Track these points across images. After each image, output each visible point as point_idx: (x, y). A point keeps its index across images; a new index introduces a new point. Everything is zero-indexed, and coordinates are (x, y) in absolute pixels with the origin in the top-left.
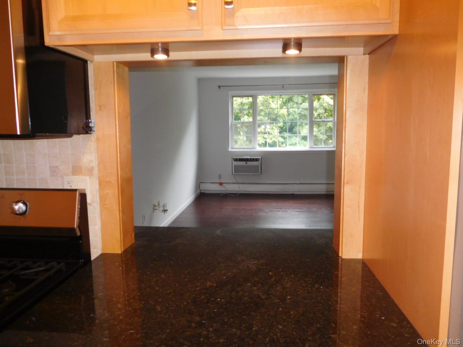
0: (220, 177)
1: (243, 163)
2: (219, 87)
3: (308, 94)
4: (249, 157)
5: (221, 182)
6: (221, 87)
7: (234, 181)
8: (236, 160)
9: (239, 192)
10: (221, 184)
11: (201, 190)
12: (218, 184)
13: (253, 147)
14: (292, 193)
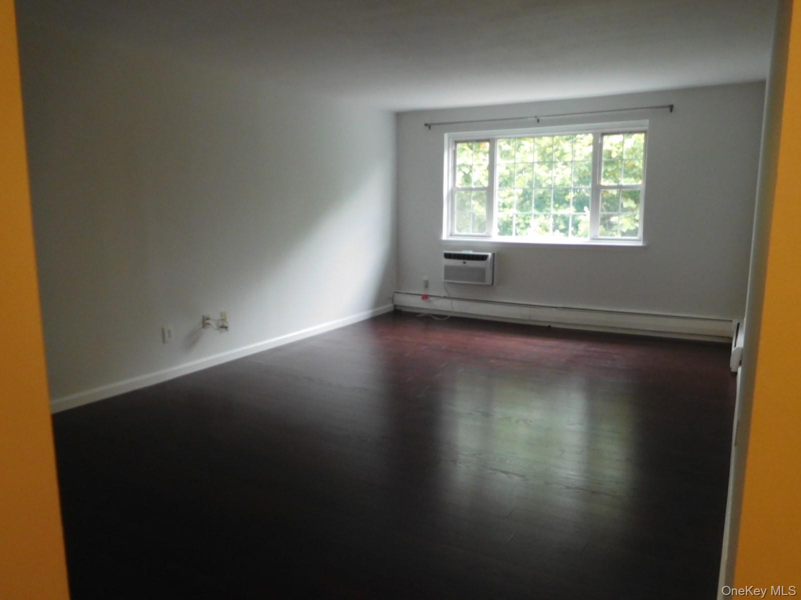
0: (427, 285)
1: (458, 263)
2: (428, 126)
3: (593, 133)
4: (471, 252)
5: (427, 294)
6: (432, 127)
7: (444, 294)
8: (448, 256)
9: (450, 315)
10: (425, 297)
11: (395, 306)
12: (420, 297)
13: (487, 235)
14: (547, 325)
